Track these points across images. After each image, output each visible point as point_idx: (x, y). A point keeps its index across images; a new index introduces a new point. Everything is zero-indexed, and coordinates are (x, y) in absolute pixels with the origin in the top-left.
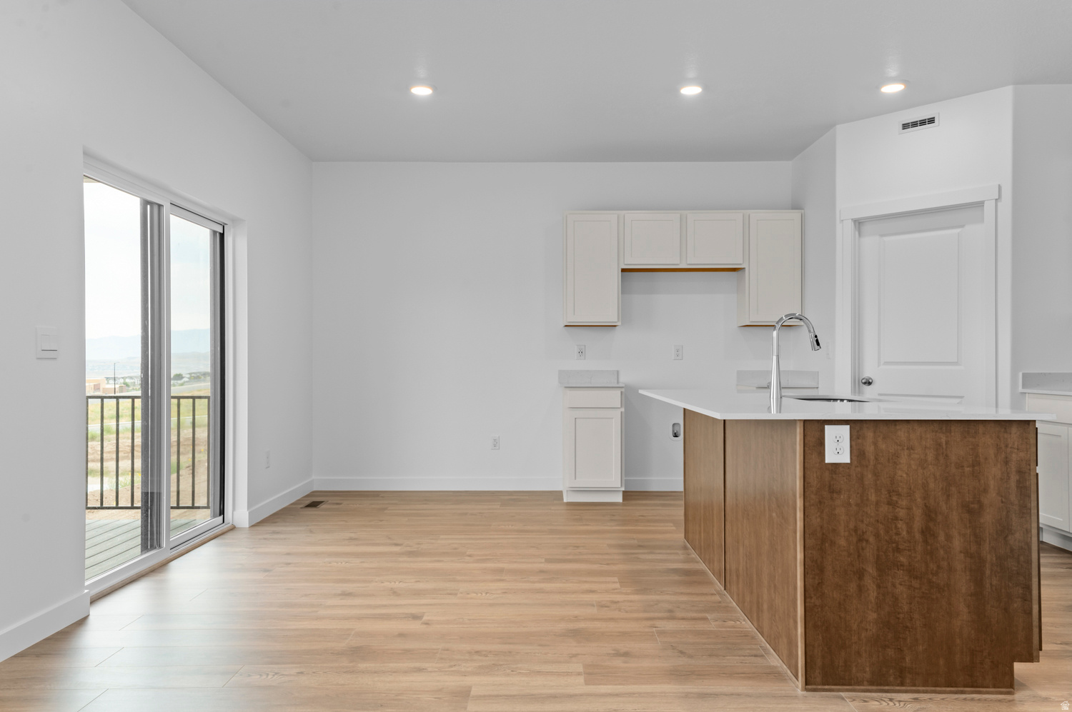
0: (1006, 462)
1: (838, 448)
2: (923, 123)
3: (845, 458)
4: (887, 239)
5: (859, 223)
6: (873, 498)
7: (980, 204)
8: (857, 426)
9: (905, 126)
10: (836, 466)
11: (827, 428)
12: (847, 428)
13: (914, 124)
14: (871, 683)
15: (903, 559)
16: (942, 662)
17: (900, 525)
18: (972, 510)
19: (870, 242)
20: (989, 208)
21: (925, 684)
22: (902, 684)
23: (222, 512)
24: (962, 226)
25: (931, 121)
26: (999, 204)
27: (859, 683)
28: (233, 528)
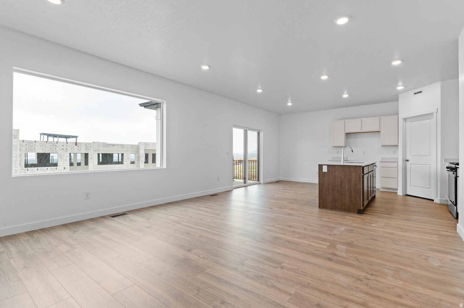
0: (356, 173)
1: (325, 169)
2: (419, 92)
3: (326, 171)
4: (412, 123)
5: (405, 119)
6: (331, 178)
7: (432, 114)
8: (328, 166)
9: (415, 94)
10: (325, 172)
11: (323, 166)
12: (326, 166)
13: (417, 93)
14: (331, 209)
15: (336, 189)
16: (343, 207)
17: (336, 183)
18: (350, 181)
19: (408, 124)
20: (435, 114)
21: (340, 210)
22: (336, 210)
23: (259, 181)
24: (431, 119)
25: (421, 92)
26: (438, 113)
27: (328, 208)
28: (261, 183)
